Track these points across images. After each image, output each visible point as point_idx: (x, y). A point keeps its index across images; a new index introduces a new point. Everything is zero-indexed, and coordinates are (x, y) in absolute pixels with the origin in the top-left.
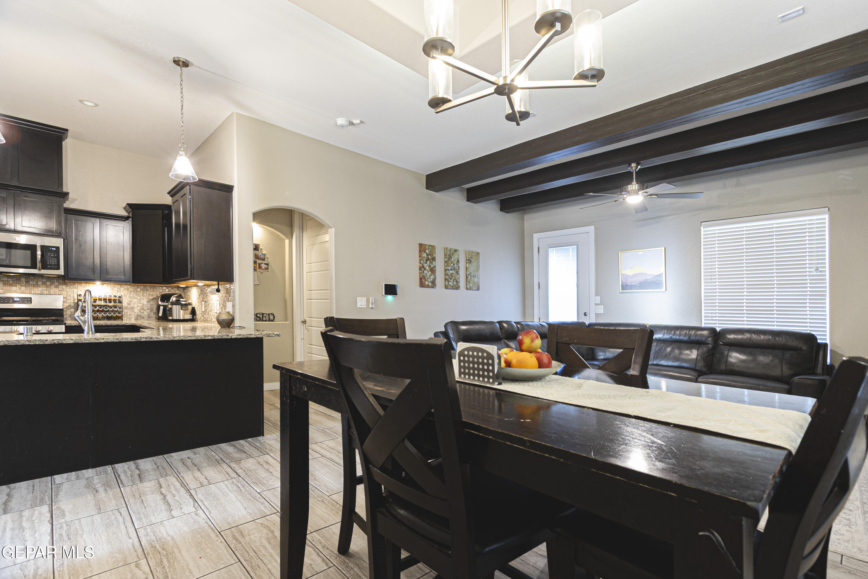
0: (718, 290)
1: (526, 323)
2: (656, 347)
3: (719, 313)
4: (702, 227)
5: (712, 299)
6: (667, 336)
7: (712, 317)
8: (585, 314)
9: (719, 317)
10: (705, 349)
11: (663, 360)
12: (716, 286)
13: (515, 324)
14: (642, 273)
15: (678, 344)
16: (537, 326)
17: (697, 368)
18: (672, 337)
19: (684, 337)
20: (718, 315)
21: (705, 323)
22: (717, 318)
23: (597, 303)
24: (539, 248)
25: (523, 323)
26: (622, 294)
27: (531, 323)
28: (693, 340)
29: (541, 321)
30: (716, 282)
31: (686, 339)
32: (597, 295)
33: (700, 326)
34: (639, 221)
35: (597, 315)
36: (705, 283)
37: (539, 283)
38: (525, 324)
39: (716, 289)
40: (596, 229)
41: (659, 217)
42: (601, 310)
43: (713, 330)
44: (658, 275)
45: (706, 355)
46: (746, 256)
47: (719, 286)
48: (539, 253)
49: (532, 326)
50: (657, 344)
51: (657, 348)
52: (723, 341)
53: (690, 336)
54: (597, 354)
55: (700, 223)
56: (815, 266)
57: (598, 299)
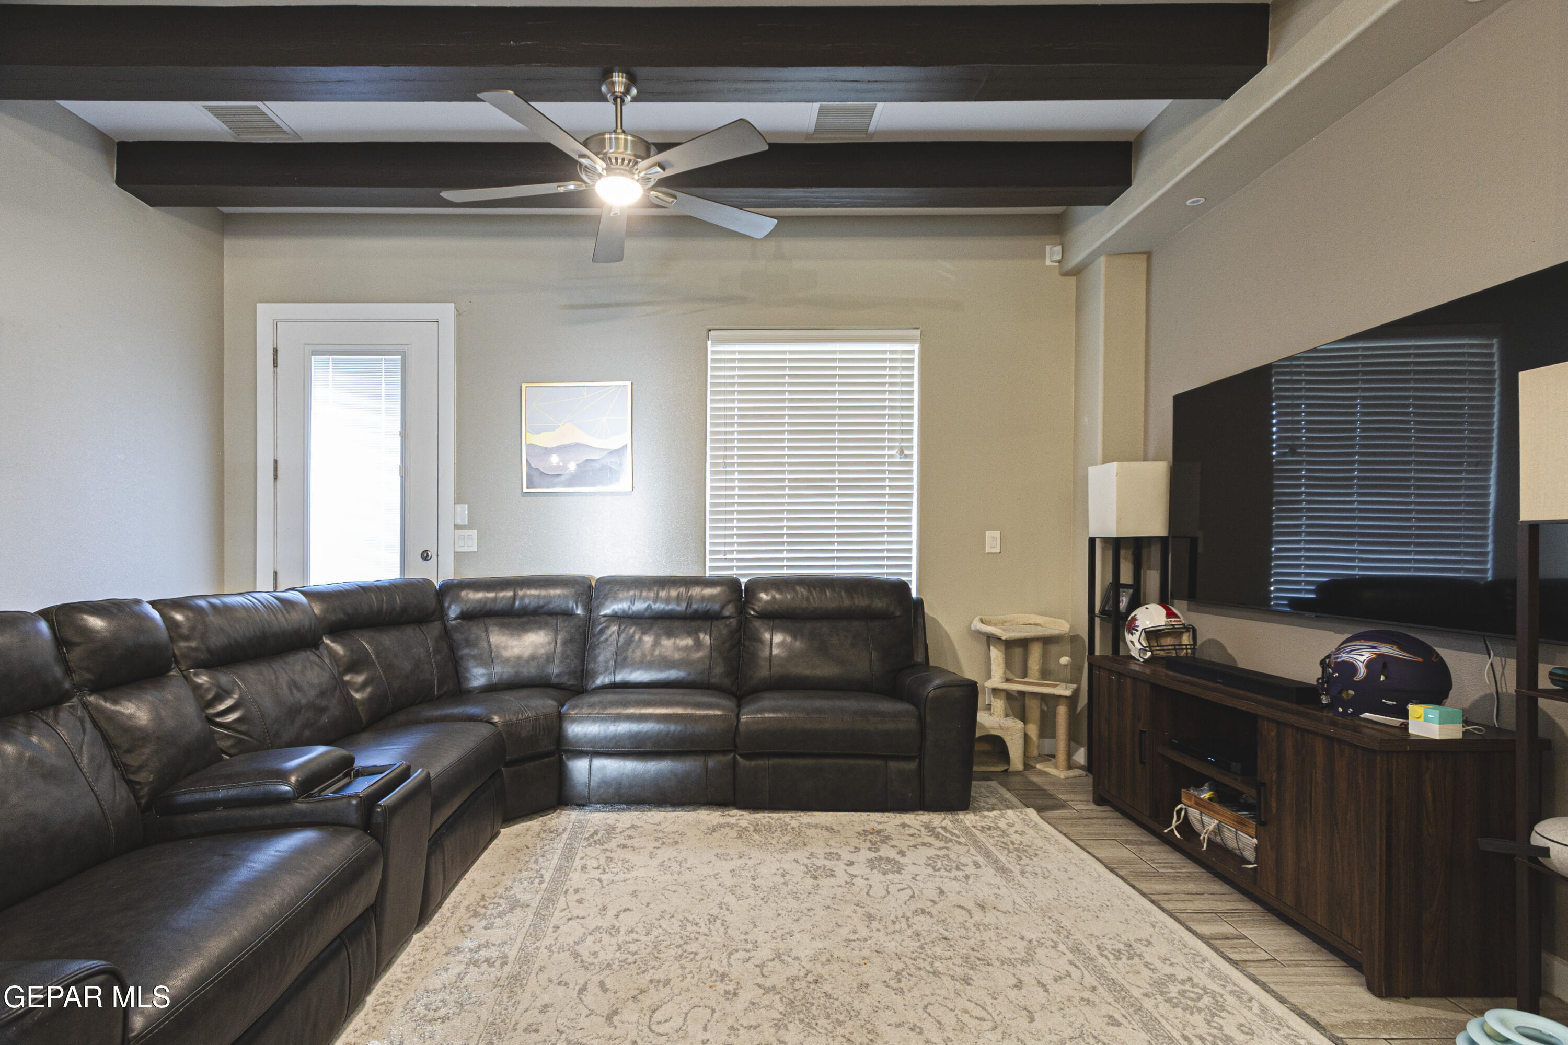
0: (737, 491)
1: (215, 601)
2: (619, 635)
3: (740, 544)
4: (709, 343)
5: (726, 512)
6: (640, 606)
7: (725, 552)
8: (425, 556)
9: (739, 552)
10: (722, 628)
11: (639, 669)
12: (733, 480)
13: (156, 614)
14: (577, 444)
15: (667, 623)
16: (268, 607)
17: (713, 681)
18: (653, 607)
19: (678, 604)
20: (736, 547)
21: (712, 568)
22: (735, 556)
23: (459, 522)
24: (275, 351)
25: (202, 603)
26: (529, 499)
27: (240, 599)
28: (696, 611)
29: (281, 587)
30: (733, 472)
31: (682, 607)
32: (458, 500)
33: (701, 575)
34: (573, 307)
35: (459, 557)
36: (713, 473)
37: (276, 462)
38: (213, 606)
39: (733, 488)
40: (459, 313)
41: (618, 305)
42: (470, 542)
43: (733, 584)
44: (615, 451)
45: (727, 645)
46: (790, 416)
47: (740, 480)
48: (275, 366)
49: (244, 608)
50: (619, 628)
51: (622, 640)
52: (756, 607)
53: (690, 600)
54: (468, 675)
55: (705, 332)
56: (897, 444)
57: (463, 511)
